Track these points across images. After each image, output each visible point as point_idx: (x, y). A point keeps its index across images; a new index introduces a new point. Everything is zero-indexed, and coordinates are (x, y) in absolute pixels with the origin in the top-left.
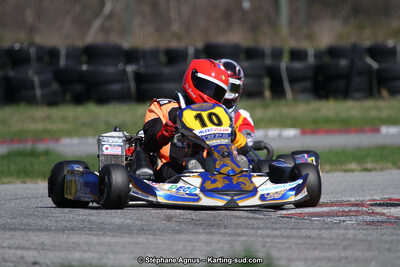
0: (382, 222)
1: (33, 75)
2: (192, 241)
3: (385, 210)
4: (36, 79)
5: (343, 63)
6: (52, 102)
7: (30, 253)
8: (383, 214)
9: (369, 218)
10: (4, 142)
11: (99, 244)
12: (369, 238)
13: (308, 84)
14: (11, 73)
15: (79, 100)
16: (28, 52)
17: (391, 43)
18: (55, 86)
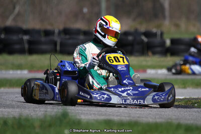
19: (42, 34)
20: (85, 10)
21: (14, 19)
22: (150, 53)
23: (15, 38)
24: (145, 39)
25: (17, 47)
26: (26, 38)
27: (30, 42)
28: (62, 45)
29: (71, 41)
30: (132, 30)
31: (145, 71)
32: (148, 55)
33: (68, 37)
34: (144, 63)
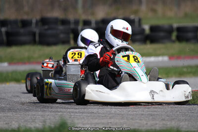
19: (20, 25)
28: (41, 35)
29: (50, 32)
33: (46, 27)
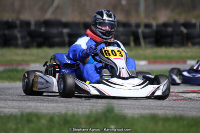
0: (181, 100)
1: (17, 33)
2: (86, 106)
3: (184, 95)
4: (19, 35)
5: (170, 29)
6: (27, 46)
7: (7, 109)
8: (182, 96)
9: (175, 98)
10: (2, 65)
11: (41, 106)
12: (173, 106)
13: (152, 40)
14: (7, 32)
15: (40, 46)
16: (15, 23)
17: (194, 21)
18: (28, 39)
20: (124, 2)
21: (54, 12)
22: (190, 44)
23: (54, 31)
24: (184, 30)
25: (57, 40)
26: (66, 31)
27: (70, 35)
30: (171, 21)
31: (185, 62)
32: (188, 46)
34: (184, 54)
